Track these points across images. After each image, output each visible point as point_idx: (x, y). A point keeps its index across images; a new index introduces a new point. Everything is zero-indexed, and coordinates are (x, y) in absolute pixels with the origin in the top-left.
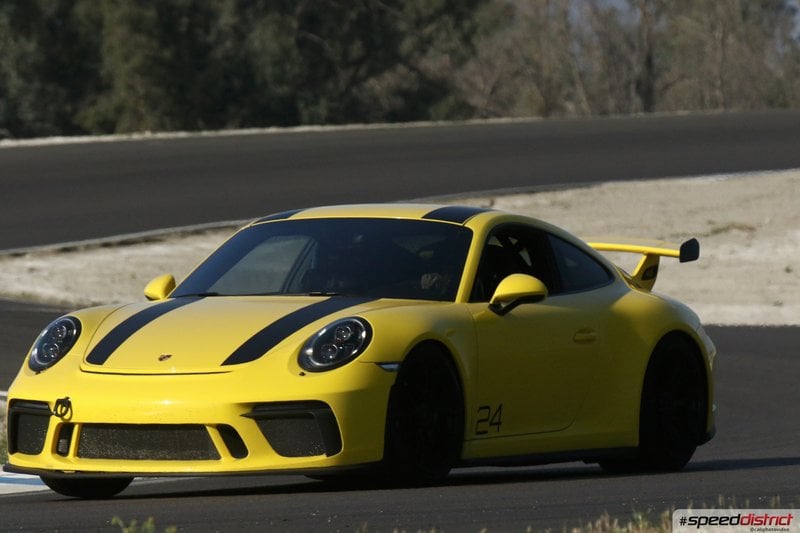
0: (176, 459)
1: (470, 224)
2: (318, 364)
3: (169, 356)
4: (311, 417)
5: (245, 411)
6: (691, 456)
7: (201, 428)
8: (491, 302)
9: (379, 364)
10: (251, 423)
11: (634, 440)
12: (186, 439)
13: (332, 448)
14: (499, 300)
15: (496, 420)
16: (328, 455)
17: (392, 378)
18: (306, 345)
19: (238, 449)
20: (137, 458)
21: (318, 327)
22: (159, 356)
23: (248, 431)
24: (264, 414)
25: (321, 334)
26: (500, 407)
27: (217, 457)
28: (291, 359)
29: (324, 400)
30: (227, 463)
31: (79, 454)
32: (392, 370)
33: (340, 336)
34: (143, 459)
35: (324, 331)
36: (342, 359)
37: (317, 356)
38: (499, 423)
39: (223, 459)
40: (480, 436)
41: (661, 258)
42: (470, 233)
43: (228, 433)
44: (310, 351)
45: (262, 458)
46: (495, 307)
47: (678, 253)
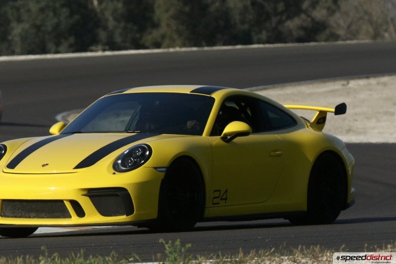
0: (49, 218)
1: (214, 95)
2: (124, 168)
3: (47, 164)
4: (118, 195)
5: (85, 193)
6: (337, 216)
7: (61, 201)
8: (222, 136)
9: (155, 168)
10: (87, 199)
11: (304, 207)
12: (54, 208)
14: (226, 135)
15: (224, 197)
16: (127, 216)
17: (162, 175)
18: (118, 159)
19: (80, 213)
20: (30, 217)
21: (125, 149)
22: (42, 164)
23: (86, 203)
24: (94, 194)
25: (125, 153)
26: (227, 191)
27: (70, 217)
28: (109, 166)
29: (125, 187)
30: (75, 220)
31: (1, 215)
32: (162, 171)
33: (135, 153)
34: (32, 218)
35: (128, 151)
36: (136, 166)
37: (123, 164)
38: (226, 199)
39: (73, 218)
40: (214, 206)
41: (328, 113)
42: (213, 100)
43: (75, 204)
44: (120, 162)
45: (93, 217)
46: (224, 138)
47: (333, 110)
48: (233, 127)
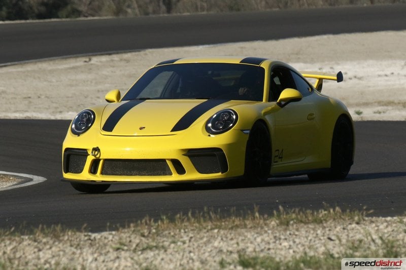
0: (151, 175)
1: (263, 65)
2: (214, 130)
3: (144, 128)
4: (214, 155)
5: (184, 153)
7: (164, 160)
8: (278, 101)
9: (242, 130)
10: (187, 158)
11: (328, 164)
12: (156, 165)
13: (224, 169)
14: (282, 100)
15: (281, 156)
16: (222, 173)
17: (247, 137)
18: (208, 122)
19: (180, 170)
20: (131, 175)
21: (212, 113)
22: (139, 128)
23: (185, 162)
24: (194, 154)
25: (214, 117)
26: (282, 150)
27: (171, 174)
28: (202, 130)
29: (220, 148)
30: (175, 177)
31: (102, 173)
32: (247, 133)
33: (223, 118)
34: (134, 175)
35: (215, 115)
36: (226, 129)
37: (213, 126)
38: (281, 158)
39: (173, 175)
40: (276, 164)
42: (263, 70)
43: (176, 163)
44: (210, 125)
45: (192, 175)
46: (279, 104)
47: (336, 78)
48: (286, 94)
